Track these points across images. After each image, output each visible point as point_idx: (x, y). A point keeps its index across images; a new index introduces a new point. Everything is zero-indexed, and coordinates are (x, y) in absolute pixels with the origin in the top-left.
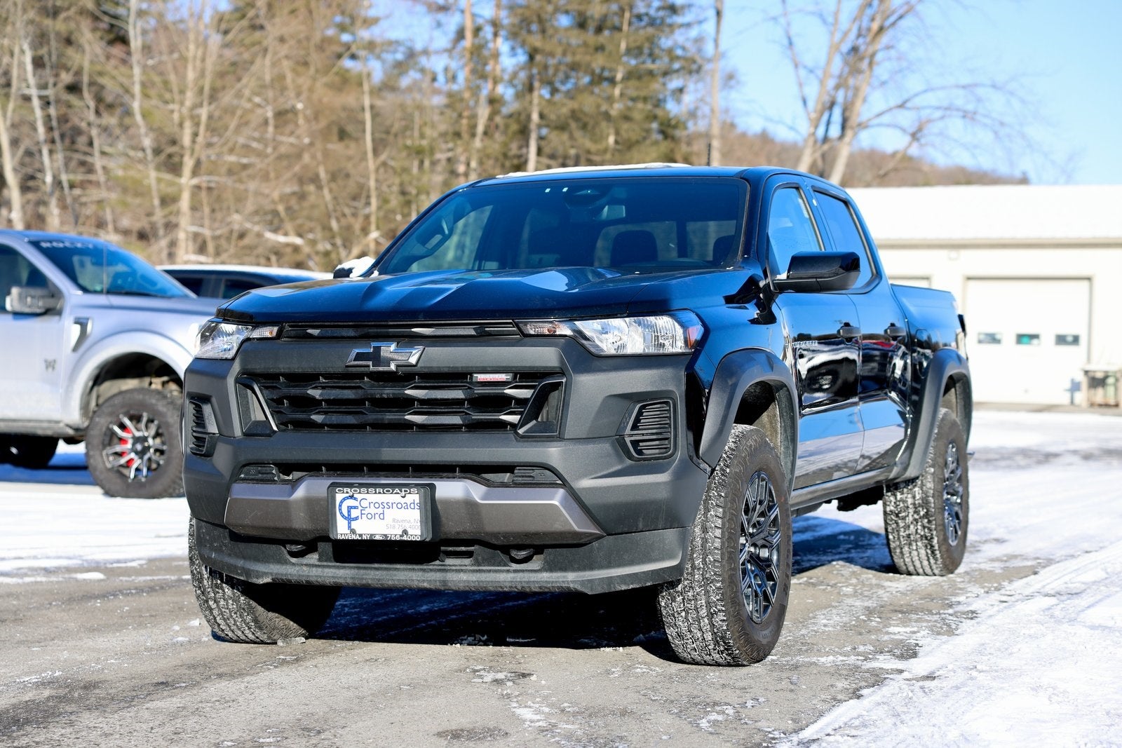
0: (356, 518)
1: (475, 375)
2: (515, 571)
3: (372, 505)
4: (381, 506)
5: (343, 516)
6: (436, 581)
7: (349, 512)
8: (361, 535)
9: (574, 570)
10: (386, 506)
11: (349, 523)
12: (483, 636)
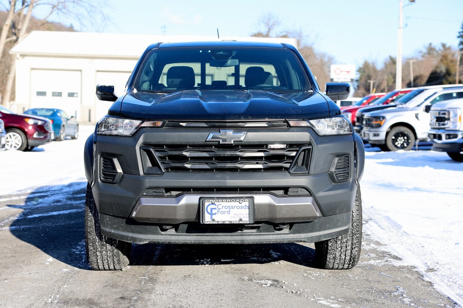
0: (215, 214)
1: (270, 145)
2: (277, 234)
3: (224, 207)
4: (228, 208)
5: (208, 213)
6: (238, 240)
7: (211, 211)
8: (218, 222)
9: (304, 232)
10: (231, 208)
11: (211, 216)
12: (208, 259)
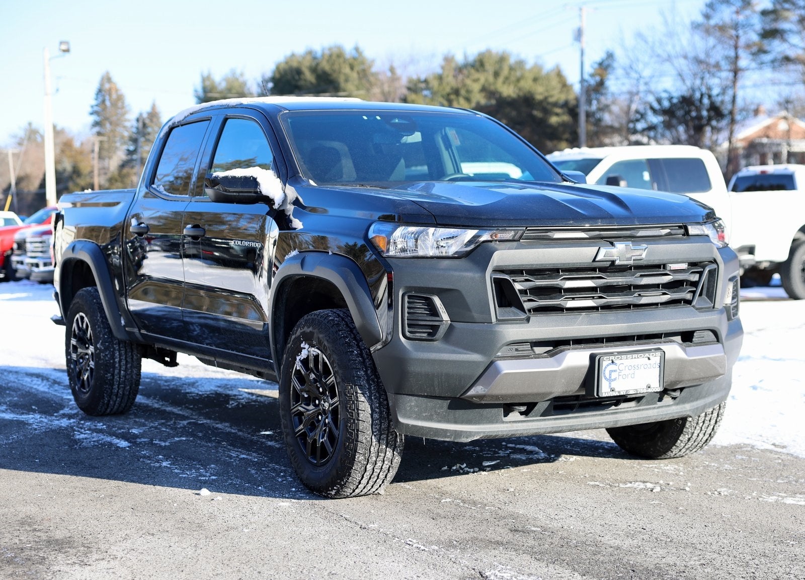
0: (615, 379)
1: (670, 265)
2: (659, 407)
3: (627, 368)
4: (633, 368)
5: (606, 379)
7: (610, 374)
8: (619, 392)
10: (637, 368)
11: (610, 383)
